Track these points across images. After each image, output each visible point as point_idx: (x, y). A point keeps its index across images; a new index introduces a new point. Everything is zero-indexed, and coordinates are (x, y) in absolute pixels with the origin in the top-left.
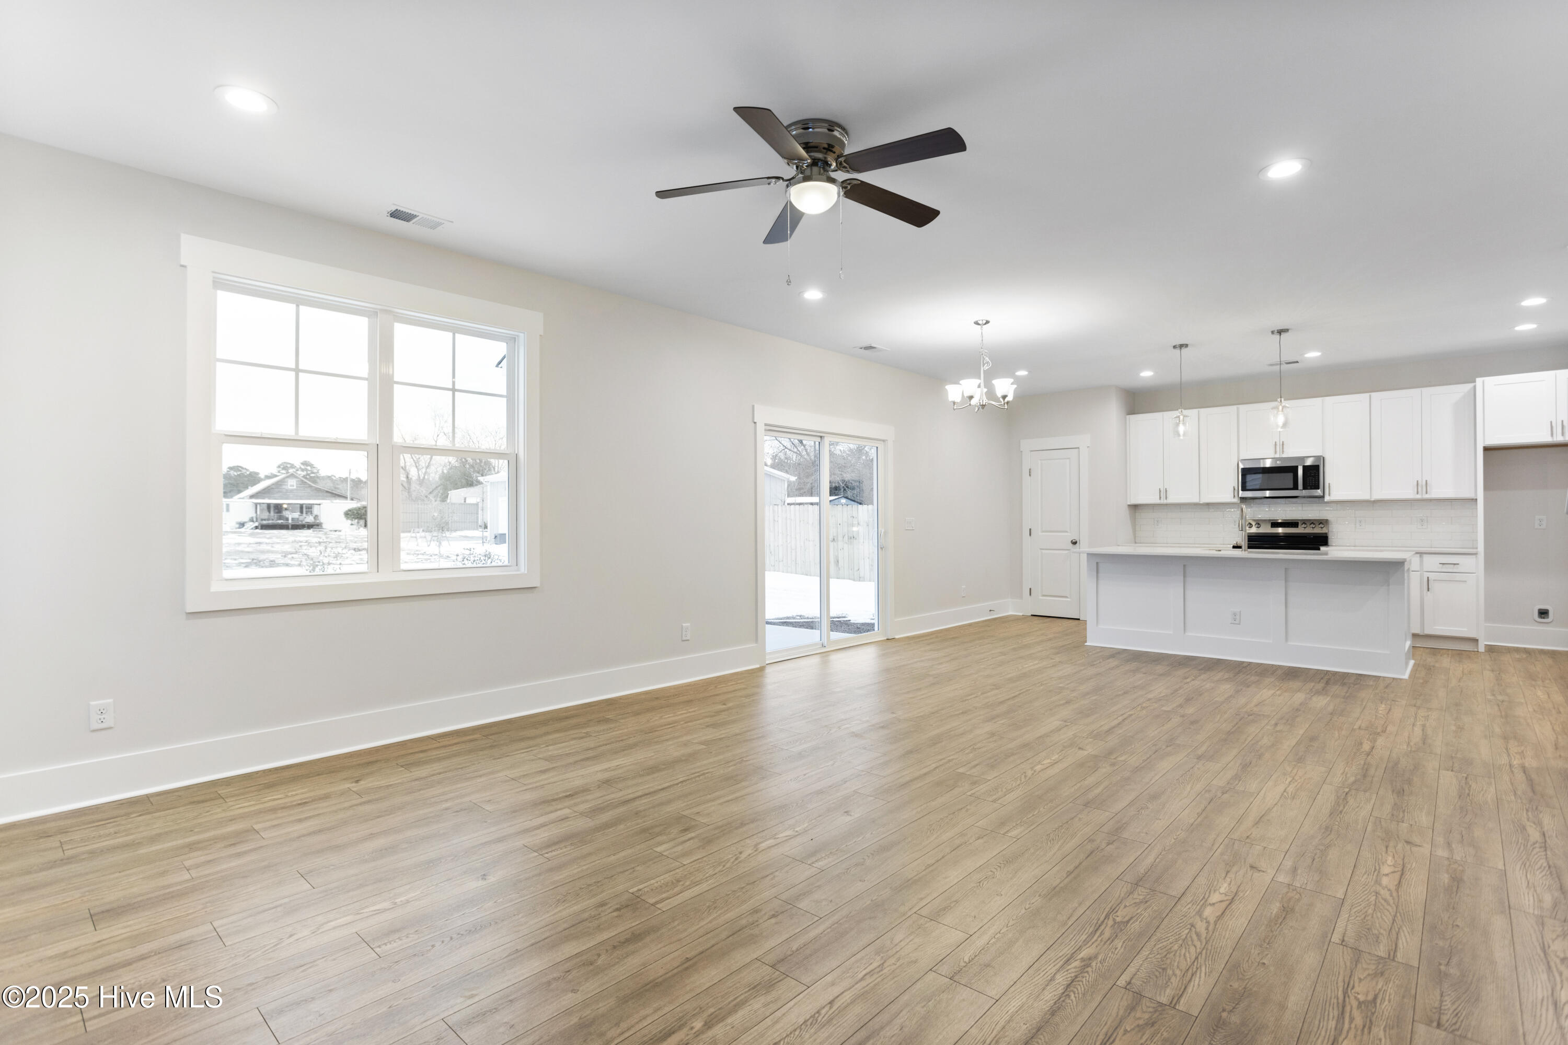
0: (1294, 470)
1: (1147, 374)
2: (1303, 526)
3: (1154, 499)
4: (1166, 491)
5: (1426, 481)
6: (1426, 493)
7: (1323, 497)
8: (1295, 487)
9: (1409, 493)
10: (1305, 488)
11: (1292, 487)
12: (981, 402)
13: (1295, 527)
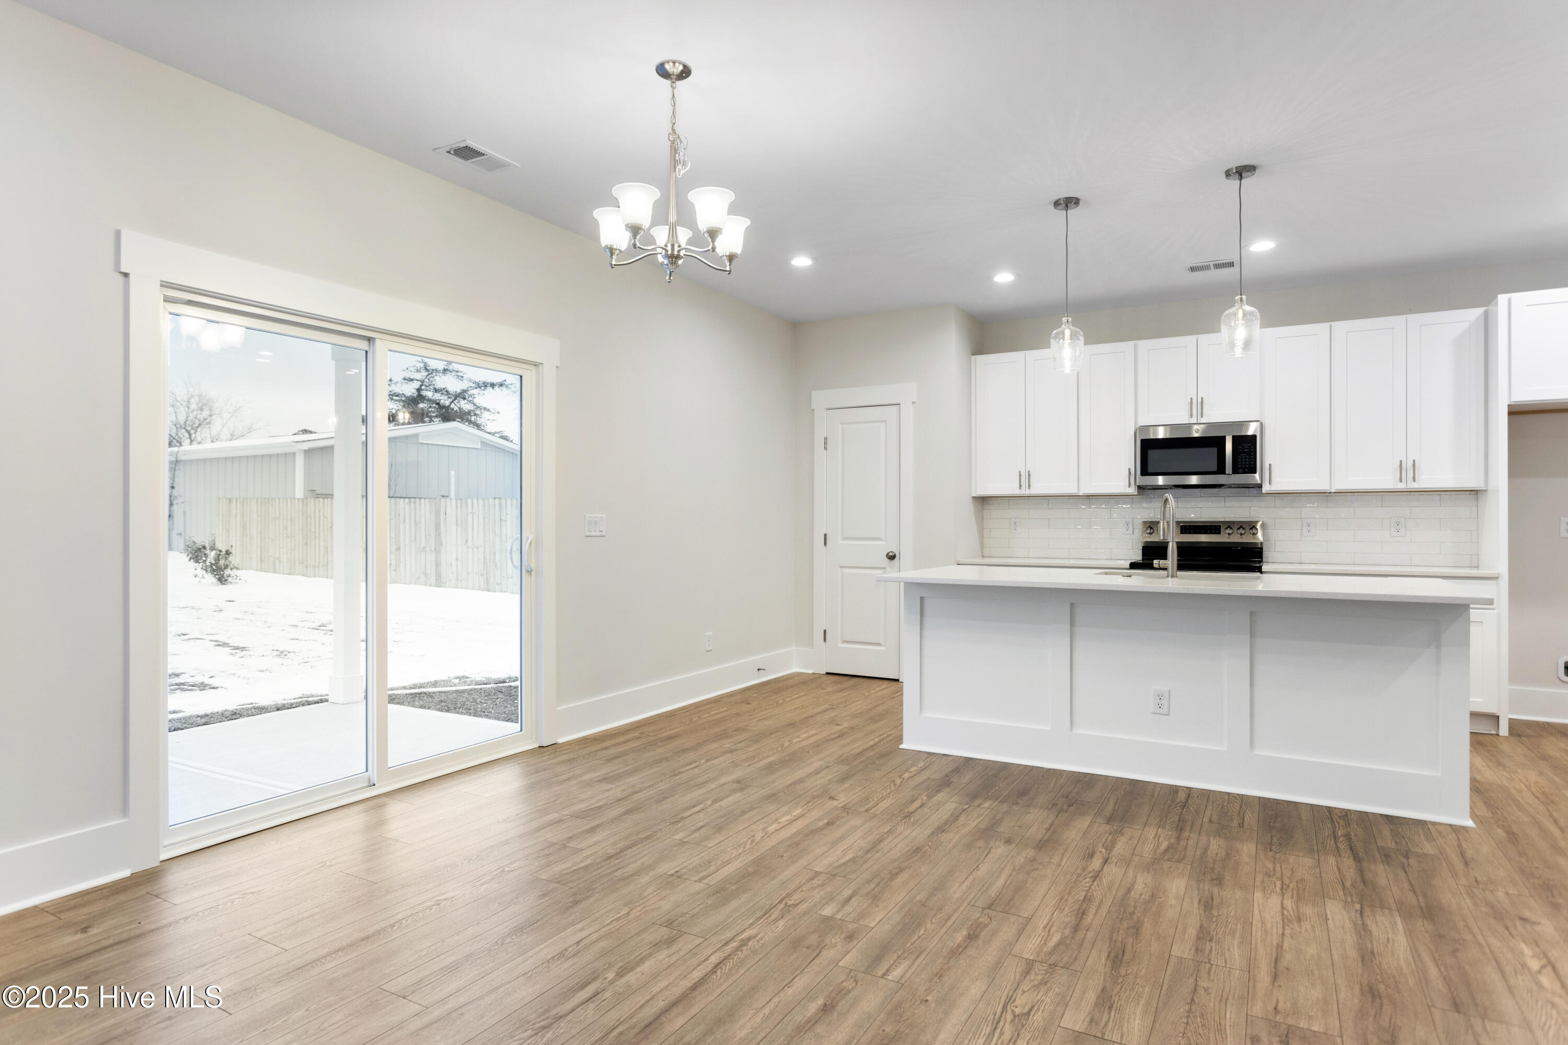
0: (1218, 442)
1: (1004, 278)
2: (1229, 531)
3: (1011, 488)
4: (1029, 475)
5: (1414, 461)
6: (1414, 480)
7: (1260, 486)
8: (1221, 470)
9: (1387, 481)
10: (1235, 471)
11: (1215, 469)
12: (669, 248)
13: (1215, 533)
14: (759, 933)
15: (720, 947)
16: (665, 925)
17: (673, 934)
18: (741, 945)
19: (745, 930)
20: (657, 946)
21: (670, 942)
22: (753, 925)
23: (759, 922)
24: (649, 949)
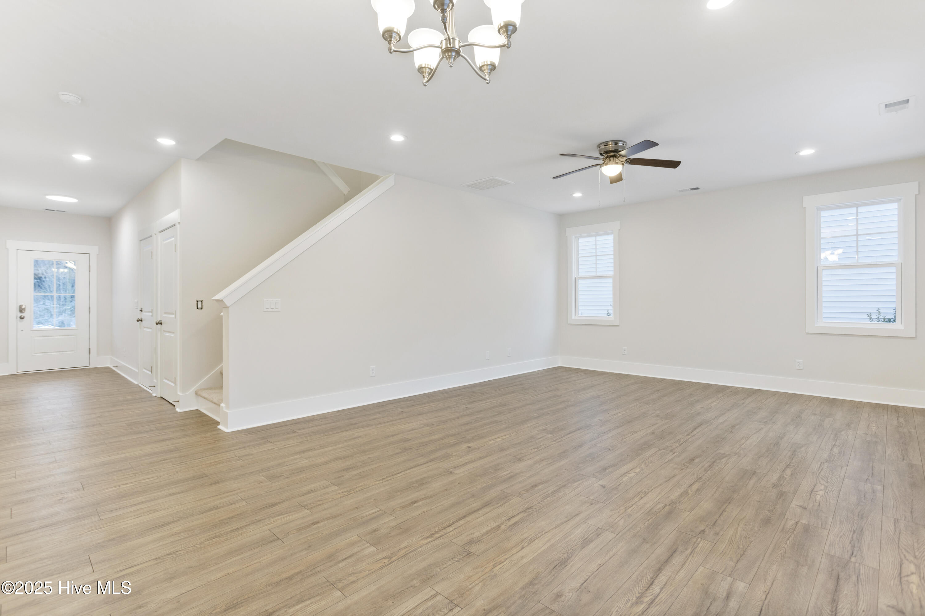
14: (420, 540)
15: (445, 535)
16: (472, 554)
17: (468, 547)
18: (434, 534)
19: (426, 544)
20: (478, 541)
21: (471, 542)
22: (420, 546)
23: (416, 548)
24: (483, 539)
